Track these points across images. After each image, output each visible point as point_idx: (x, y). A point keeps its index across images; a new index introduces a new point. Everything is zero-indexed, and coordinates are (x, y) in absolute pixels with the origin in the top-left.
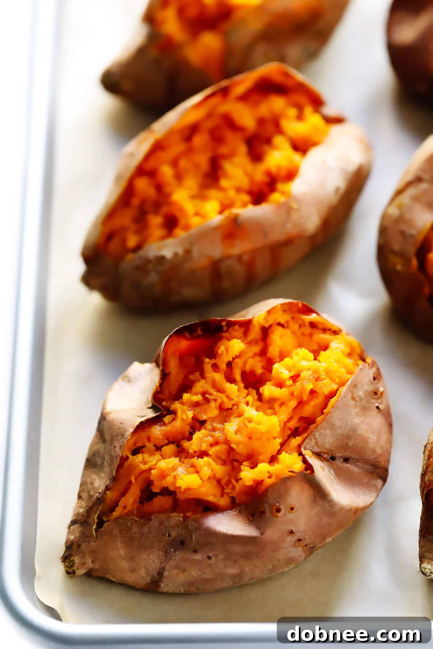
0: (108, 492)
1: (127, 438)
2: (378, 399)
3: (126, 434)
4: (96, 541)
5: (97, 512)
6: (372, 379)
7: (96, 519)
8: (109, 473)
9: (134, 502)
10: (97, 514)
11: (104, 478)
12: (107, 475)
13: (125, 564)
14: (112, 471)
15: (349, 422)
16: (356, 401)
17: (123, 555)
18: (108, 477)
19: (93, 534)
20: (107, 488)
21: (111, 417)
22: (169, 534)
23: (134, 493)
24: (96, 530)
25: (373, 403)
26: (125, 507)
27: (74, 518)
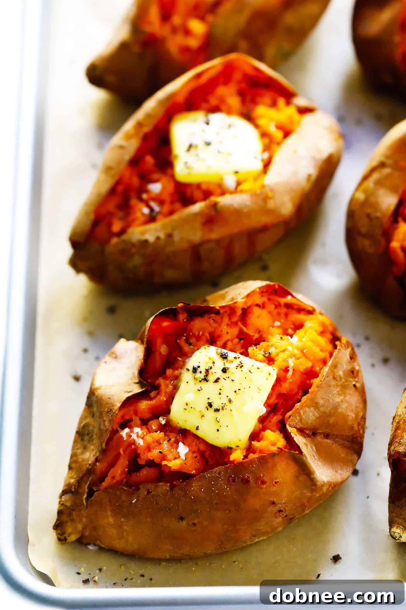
0: (97, 464)
1: (115, 412)
2: (355, 377)
3: (114, 409)
4: (86, 510)
5: (87, 482)
6: (349, 359)
7: (86, 489)
8: (98, 445)
9: (122, 472)
10: (88, 484)
11: (93, 450)
12: (96, 447)
13: (113, 532)
14: (101, 444)
15: (331, 401)
16: (337, 380)
17: (113, 523)
18: (97, 449)
19: (83, 504)
20: (97, 460)
21: (99, 392)
22: (156, 502)
23: (122, 465)
24: (87, 499)
25: (350, 381)
26: (113, 477)
27: (65, 488)
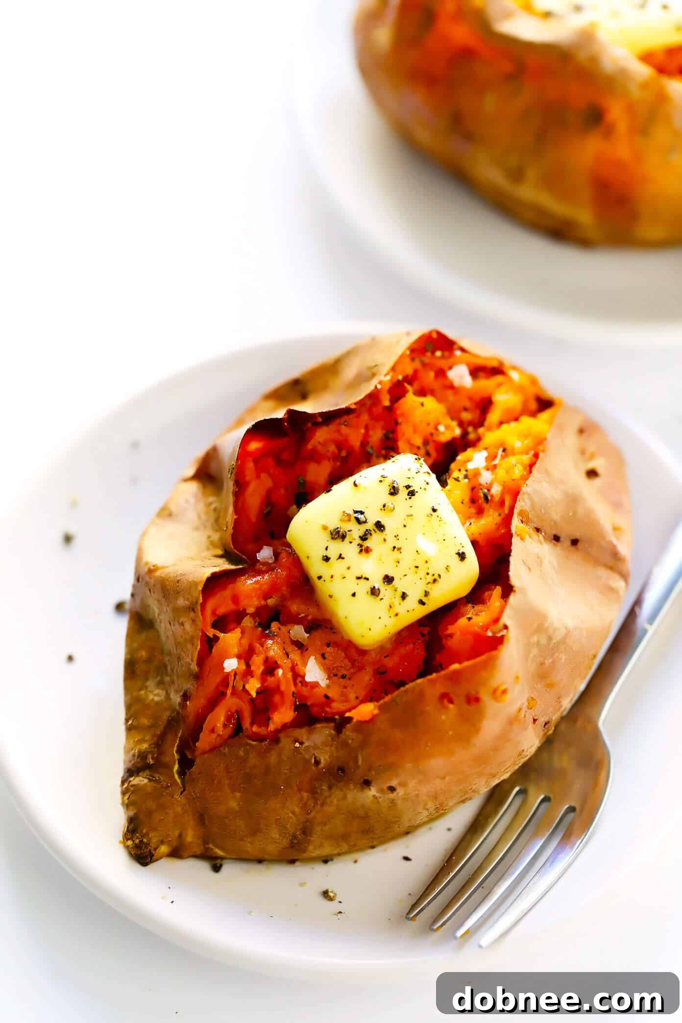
0: (188, 702)
4: (183, 792)
7: (176, 754)
10: (176, 744)
17: (237, 809)
19: (175, 781)
20: (186, 697)
22: (315, 761)
24: (181, 773)
27: (126, 766)
